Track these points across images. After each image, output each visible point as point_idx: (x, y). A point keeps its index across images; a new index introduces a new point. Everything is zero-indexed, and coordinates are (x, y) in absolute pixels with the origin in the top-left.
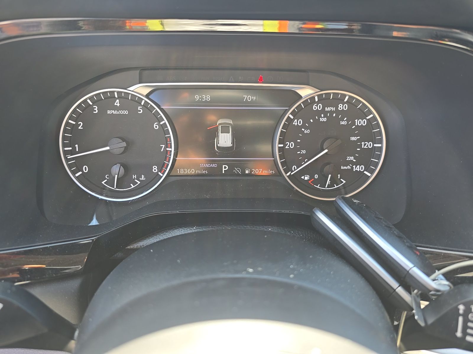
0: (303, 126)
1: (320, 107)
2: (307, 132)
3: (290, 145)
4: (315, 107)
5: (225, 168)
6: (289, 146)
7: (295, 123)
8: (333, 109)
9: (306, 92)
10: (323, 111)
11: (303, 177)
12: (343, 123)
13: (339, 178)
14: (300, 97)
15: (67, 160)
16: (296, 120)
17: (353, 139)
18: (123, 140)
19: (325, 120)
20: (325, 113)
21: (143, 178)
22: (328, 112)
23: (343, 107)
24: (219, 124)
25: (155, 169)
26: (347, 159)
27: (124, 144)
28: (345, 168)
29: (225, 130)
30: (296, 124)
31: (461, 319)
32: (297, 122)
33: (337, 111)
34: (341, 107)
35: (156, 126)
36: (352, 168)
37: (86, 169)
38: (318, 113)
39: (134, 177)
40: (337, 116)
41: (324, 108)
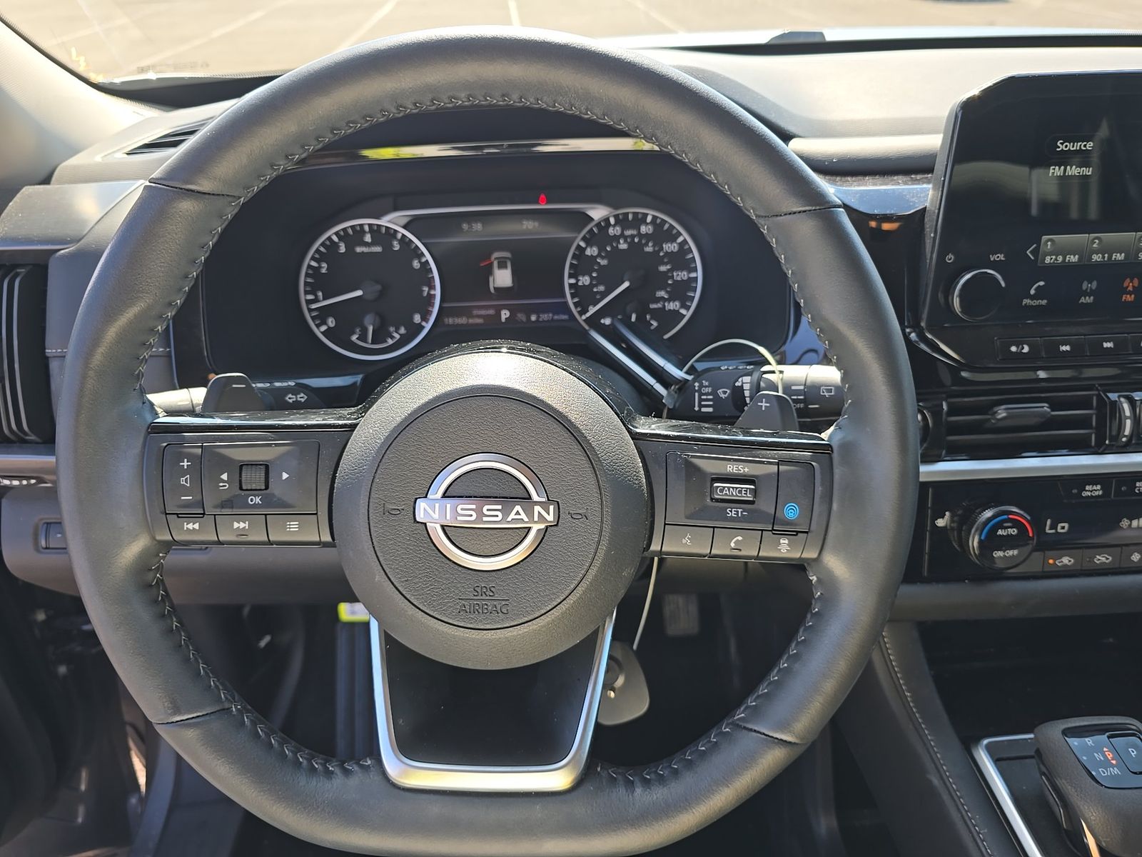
0: (599, 255)
1: (617, 231)
2: (604, 262)
3: (585, 280)
4: (611, 231)
5: (505, 314)
6: (583, 282)
8: (635, 232)
9: (598, 213)
10: (622, 235)
11: (603, 319)
12: (647, 249)
13: (648, 319)
14: (592, 219)
15: (310, 310)
16: (588, 249)
17: (663, 268)
18: (377, 282)
19: (625, 246)
20: (625, 238)
21: (402, 331)
22: (628, 236)
23: (646, 229)
24: (496, 259)
25: (417, 318)
26: (657, 295)
27: (379, 287)
28: (655, 306)
29: (502, 265)
31: (697, 394)
32: (591, 251)
33: (639, 235)
34: (644, 229)
35: (416, 264)
36: (664, 306)
37: (331, 322)
38: (616, 238)
39: (392, 329)
40: (640, 241)
41: (622, 232)
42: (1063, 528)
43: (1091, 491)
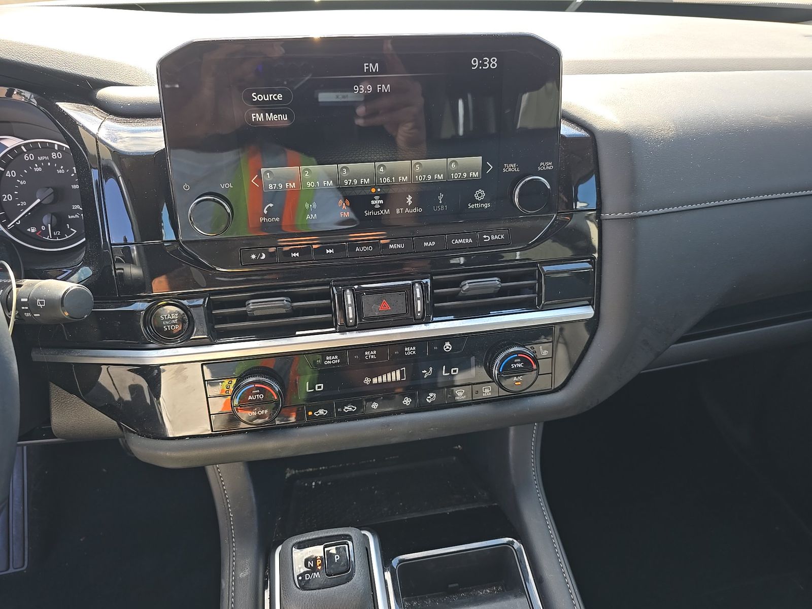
0: (18, 177)
1: (31, 157)
2: (23, 183)
3: (8, 197)
4: (25, 157)
6: (7, 199)
7: (8, 174)
8: (47, 158)
9: (9, 142)
10: (36, 160)
11: (29, 230)
12: (60, 172)
13: (68, 227)
14: (6, 148)
16: (8, 172)
17: (75, 186)
19: (40, 169)
20: (39, 163)
22: (42, 161)
23: (56, 155)
26: (73, 208)
28: (72, 217)
30: (10, 176)
32: (11, 174)
33: (51, 160)
34: (55, 155)
36: (81, 216)
38: (31, 163)
40: (52, 165)
41: (36, 158)
42: (319, 387)
43: (332, 360)
